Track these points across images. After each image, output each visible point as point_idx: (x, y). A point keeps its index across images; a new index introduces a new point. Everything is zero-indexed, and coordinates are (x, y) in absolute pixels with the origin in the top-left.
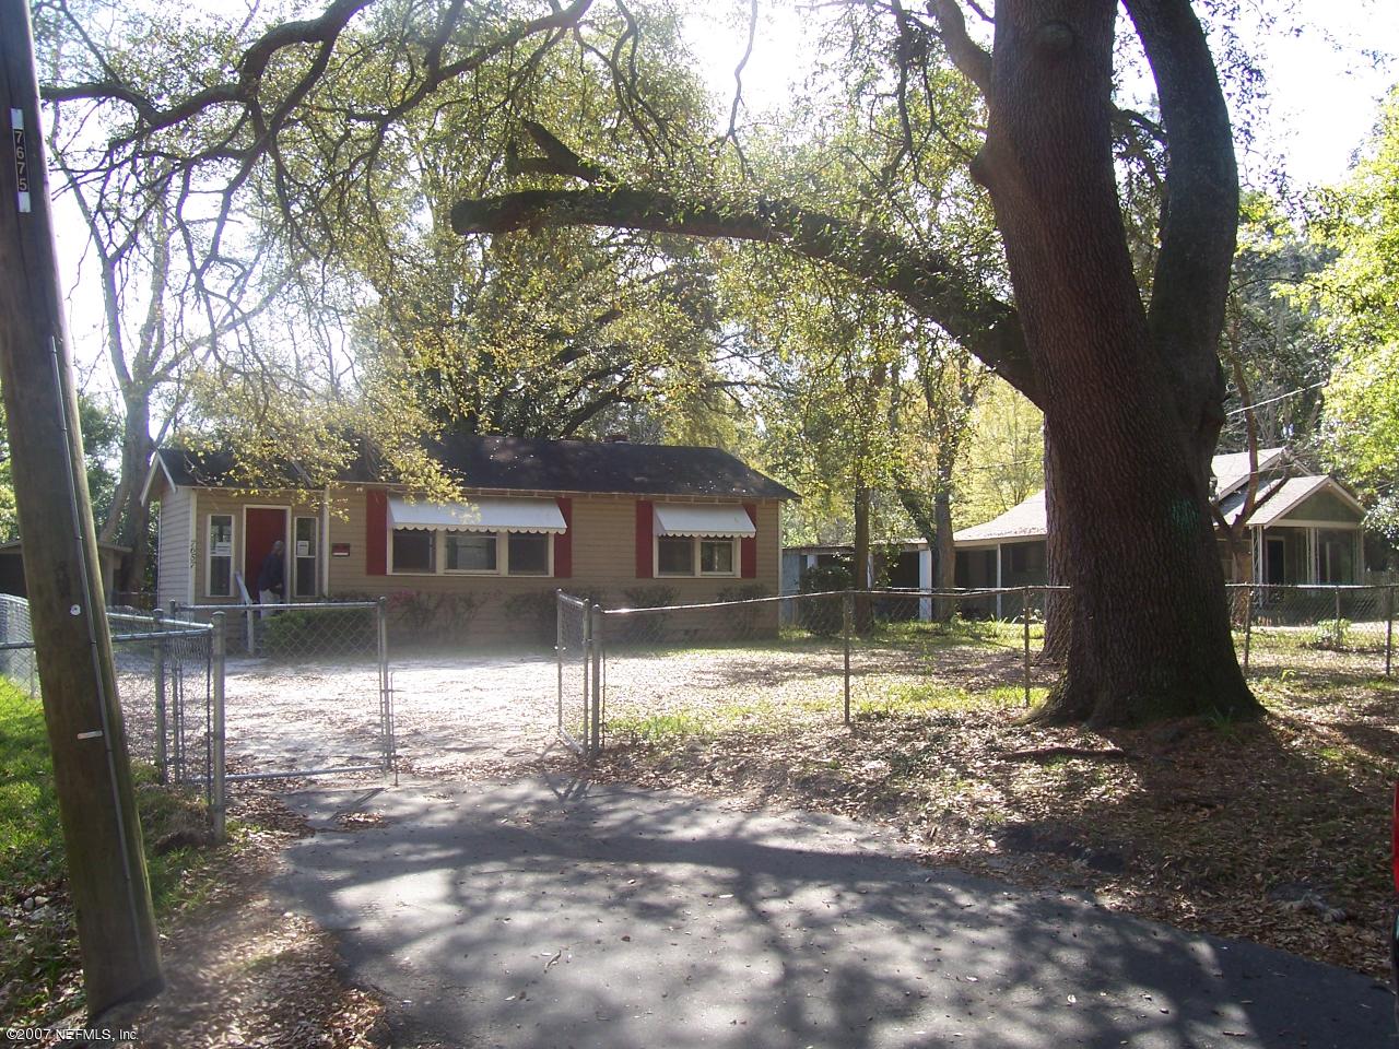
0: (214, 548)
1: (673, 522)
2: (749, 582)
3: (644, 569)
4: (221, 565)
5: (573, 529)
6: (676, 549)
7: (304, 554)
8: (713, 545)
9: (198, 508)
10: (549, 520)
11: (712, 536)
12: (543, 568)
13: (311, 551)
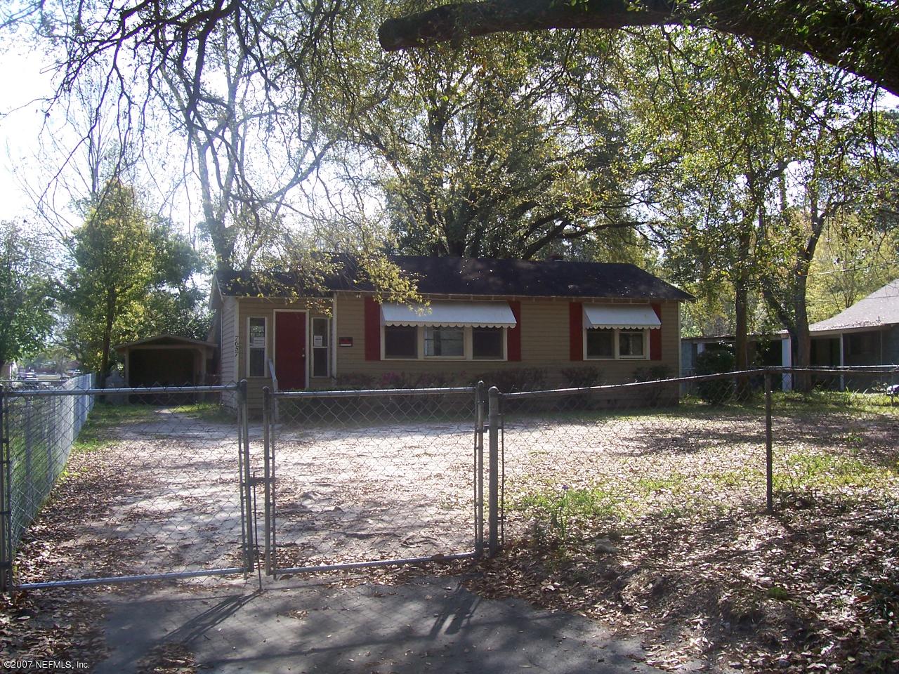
0: (251, 341)
1: (597, 318)
2: (656, 363)
3: (576, 354)
4: (257, 355)
5: (522, 324)
6: (601, 339)
7: (319, 345)
8: (629, 335)
9: (240, 313)
10: (503, 318)
11: (628, 328)
12: (498, 353)
13: (325, 342)
